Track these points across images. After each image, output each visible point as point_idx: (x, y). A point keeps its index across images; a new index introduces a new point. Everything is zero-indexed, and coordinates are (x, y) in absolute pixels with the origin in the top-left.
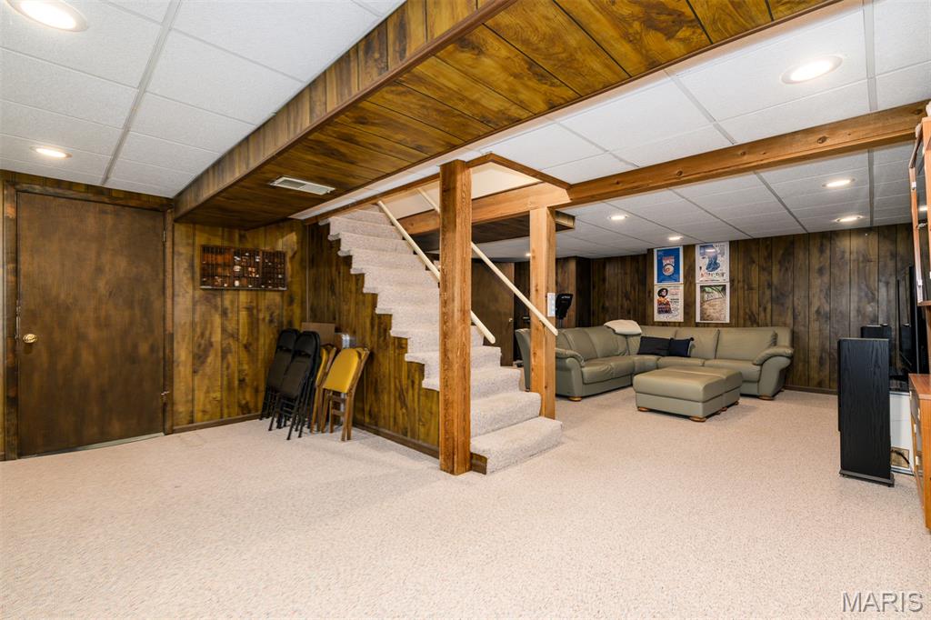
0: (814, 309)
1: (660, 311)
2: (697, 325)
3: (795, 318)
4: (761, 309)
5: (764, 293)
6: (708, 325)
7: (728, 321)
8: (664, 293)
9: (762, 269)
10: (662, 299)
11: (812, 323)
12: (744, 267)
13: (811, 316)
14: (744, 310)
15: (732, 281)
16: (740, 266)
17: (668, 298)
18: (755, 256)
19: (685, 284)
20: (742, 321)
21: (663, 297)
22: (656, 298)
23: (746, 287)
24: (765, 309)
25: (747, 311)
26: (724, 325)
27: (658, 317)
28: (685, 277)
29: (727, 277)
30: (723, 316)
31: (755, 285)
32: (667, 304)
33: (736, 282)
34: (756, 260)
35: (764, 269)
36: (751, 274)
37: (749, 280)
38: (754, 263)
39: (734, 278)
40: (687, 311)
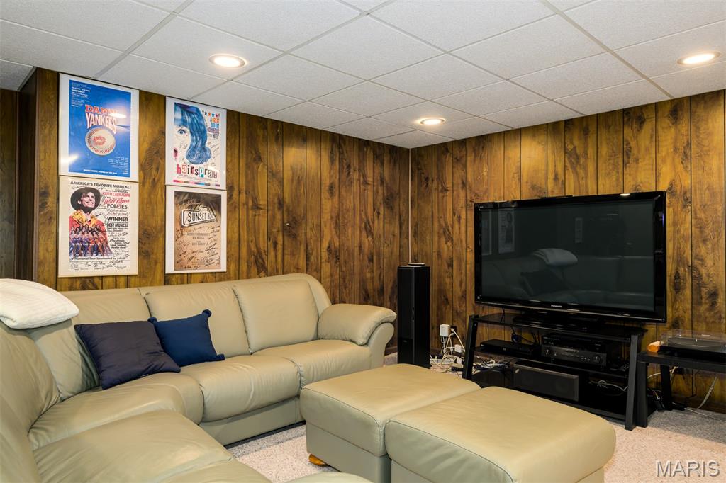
1: (79, 249)
2: (167, 280)
4: (270, 244)
5: (274, 217)
6: (186, 279)
7: (223, 268)
8: (88, 201)
10: (84, 217)
12: (248, 166)
14: (249, 246)
15: (230, 188)
16: (242, 163)
17: (101, 214)
18: (262, 149)
19: (142, 183)
20: (244, 268)
21: (88, 210)
22: (66, 211)
23: (250, 203)
24: (275, 244)
25: (253, 248)
26: (217, 277)
27: (69, 267)
28: (142, 167)
29: (222, 181)
30: (215, 257)
31: (262, 202)
32: (99, 229)
33: (235, 193)
34: (264, 156)
36: (257, 181)
37: (253, 190)
38: (262, 161)
39: (233, 183)
40: (146, 248)
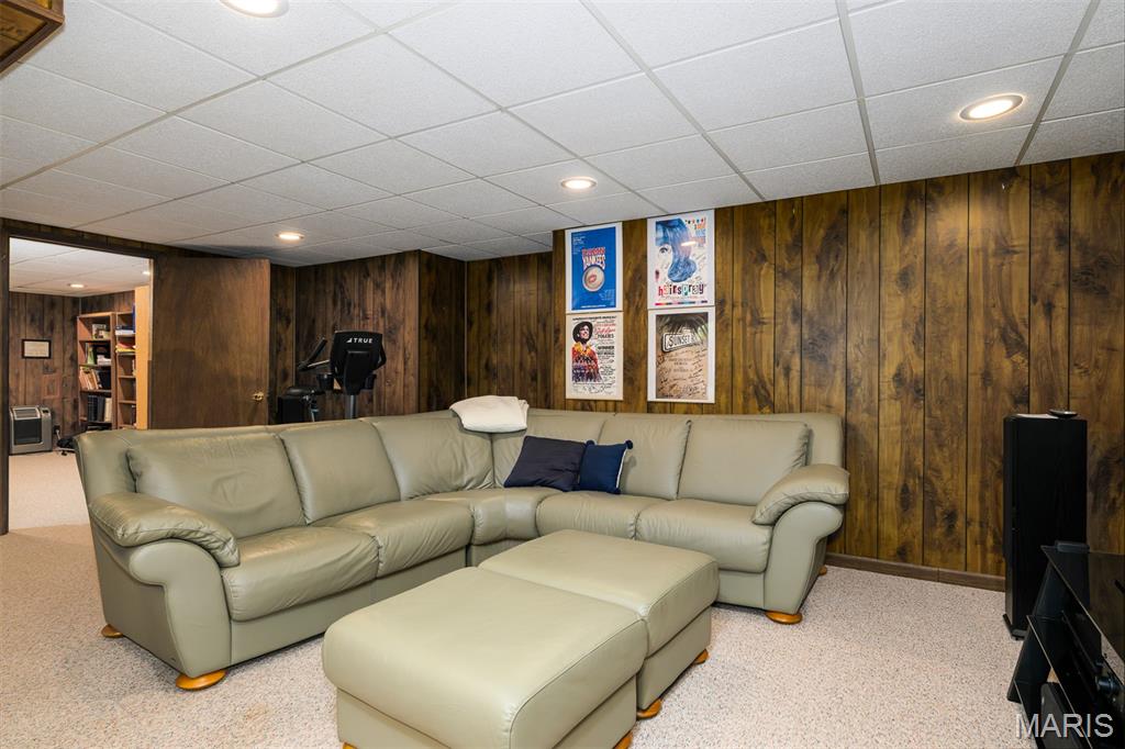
0: (889, 370)
1: (579, 376)
2: (650, 408)
3: (849, 391)
4: (779, 370)
5: (785, 332)
6: (670, 408)
7: (711, 399)
8: (584, 333)
9: (782, 275)
10: (581, 347)
11: (885, 404)
12: (745, 270)
13: (884, 387)
14: (745, 373)
15: (720, 303)
16: (738, 268)
17: (594, 344)
18: (767, 244)
19: (626, 311)
20: (739, 400)
21: (584, 341)
22: (570, 343)
23: (749, 317)
24: (787, 370)
25: (752, 375)
26: (704, 409)
27: (575, 390)
28: (627, 296)
29: (709, 295)
30: (701, 386)
31: (767, 314)
32: (592, 358)
33: (728, 308)
34: (770, 253)
35: (785, 275)
36: (759, 286)
37: (754, 300)
38: (766, 261)
39: (724, 296)
40: (630, 374)
